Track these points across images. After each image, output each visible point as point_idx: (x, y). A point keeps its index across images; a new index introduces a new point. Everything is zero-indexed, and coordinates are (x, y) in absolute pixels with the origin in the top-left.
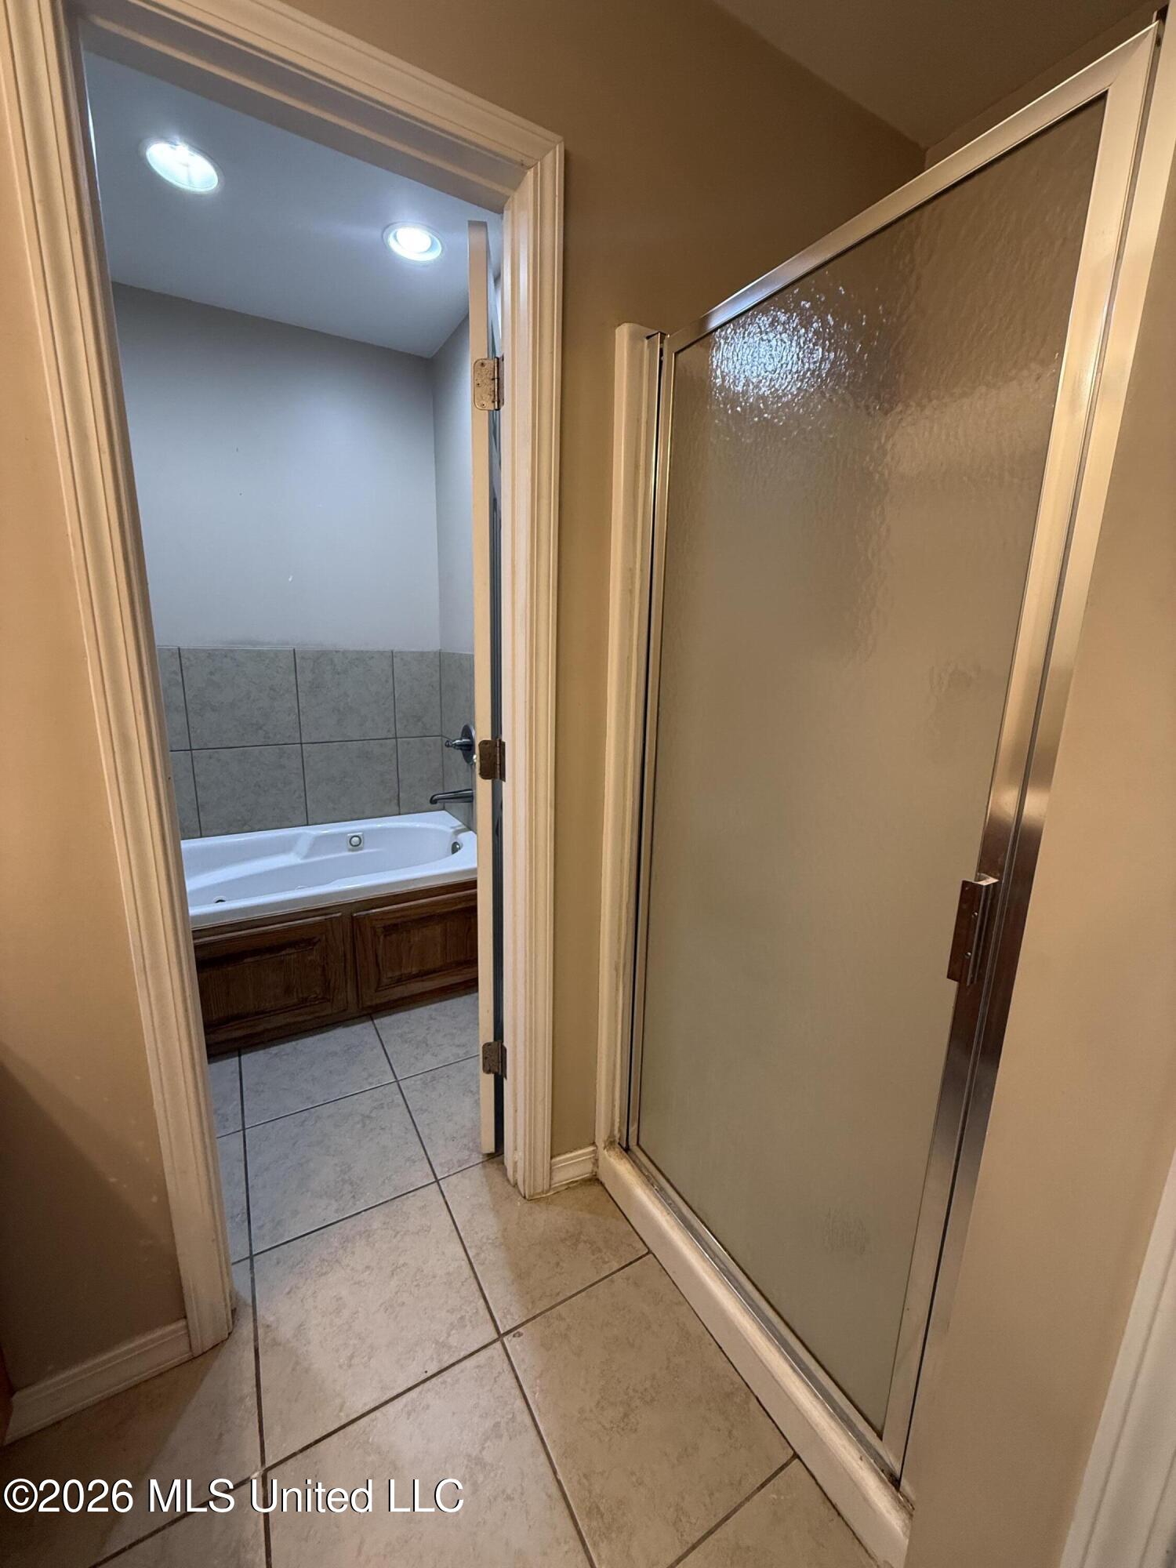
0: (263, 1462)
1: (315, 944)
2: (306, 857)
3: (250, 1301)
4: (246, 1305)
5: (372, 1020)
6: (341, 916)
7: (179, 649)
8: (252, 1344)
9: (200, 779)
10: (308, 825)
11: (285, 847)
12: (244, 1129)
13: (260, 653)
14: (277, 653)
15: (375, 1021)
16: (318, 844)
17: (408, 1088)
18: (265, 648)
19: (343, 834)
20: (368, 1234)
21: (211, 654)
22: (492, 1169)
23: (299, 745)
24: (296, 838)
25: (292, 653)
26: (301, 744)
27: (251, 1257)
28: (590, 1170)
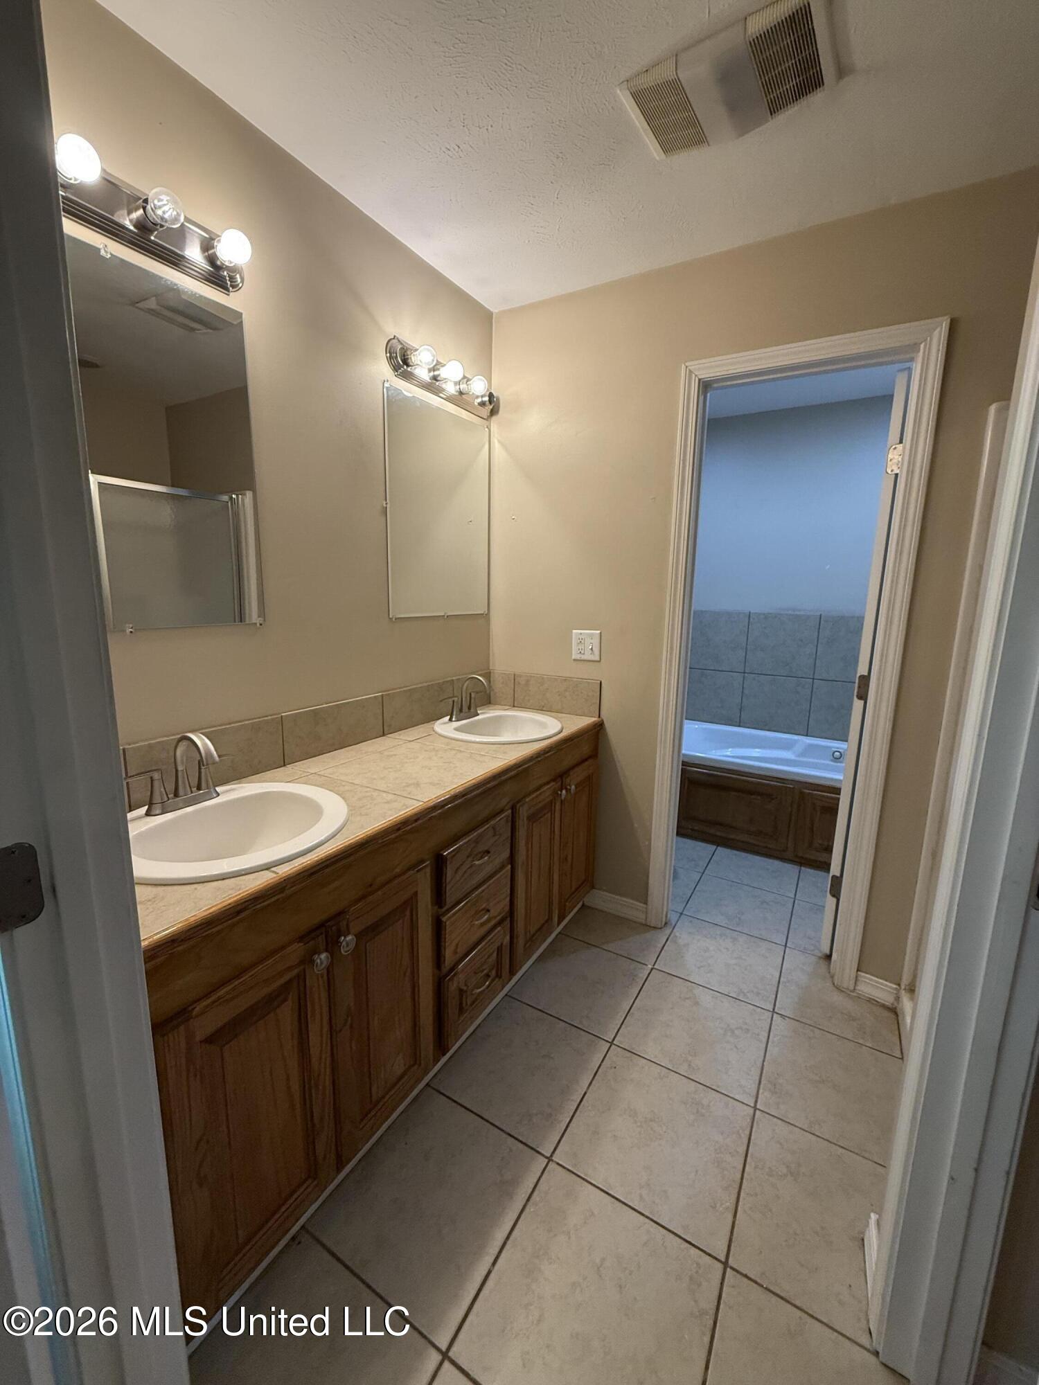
0: (654, 965)
1: (773, 799)
2: (799, 756)
3: (674, 924)
4: (671, 925)
5: (801, 866)
6: (793, 788)
7: (750, 613)
8: (667, 936)
9: (746, 692)
10: (807, 736)
11: (787, 746)
12: (703, 873)
13: (797, 616)
14: (808, 617)
15: (803, 868)
16: (809, 749)
17: (799, 905)
18: (802, 613)
19: (830, 747)
20: (734, 940)
21: (766, 616)
22: (823, 964)
23: (812, 680)
24: (796, 741)
25: (819, 617)
26: (813, 679)
27: (681, 914)
28: (891, 1002)
